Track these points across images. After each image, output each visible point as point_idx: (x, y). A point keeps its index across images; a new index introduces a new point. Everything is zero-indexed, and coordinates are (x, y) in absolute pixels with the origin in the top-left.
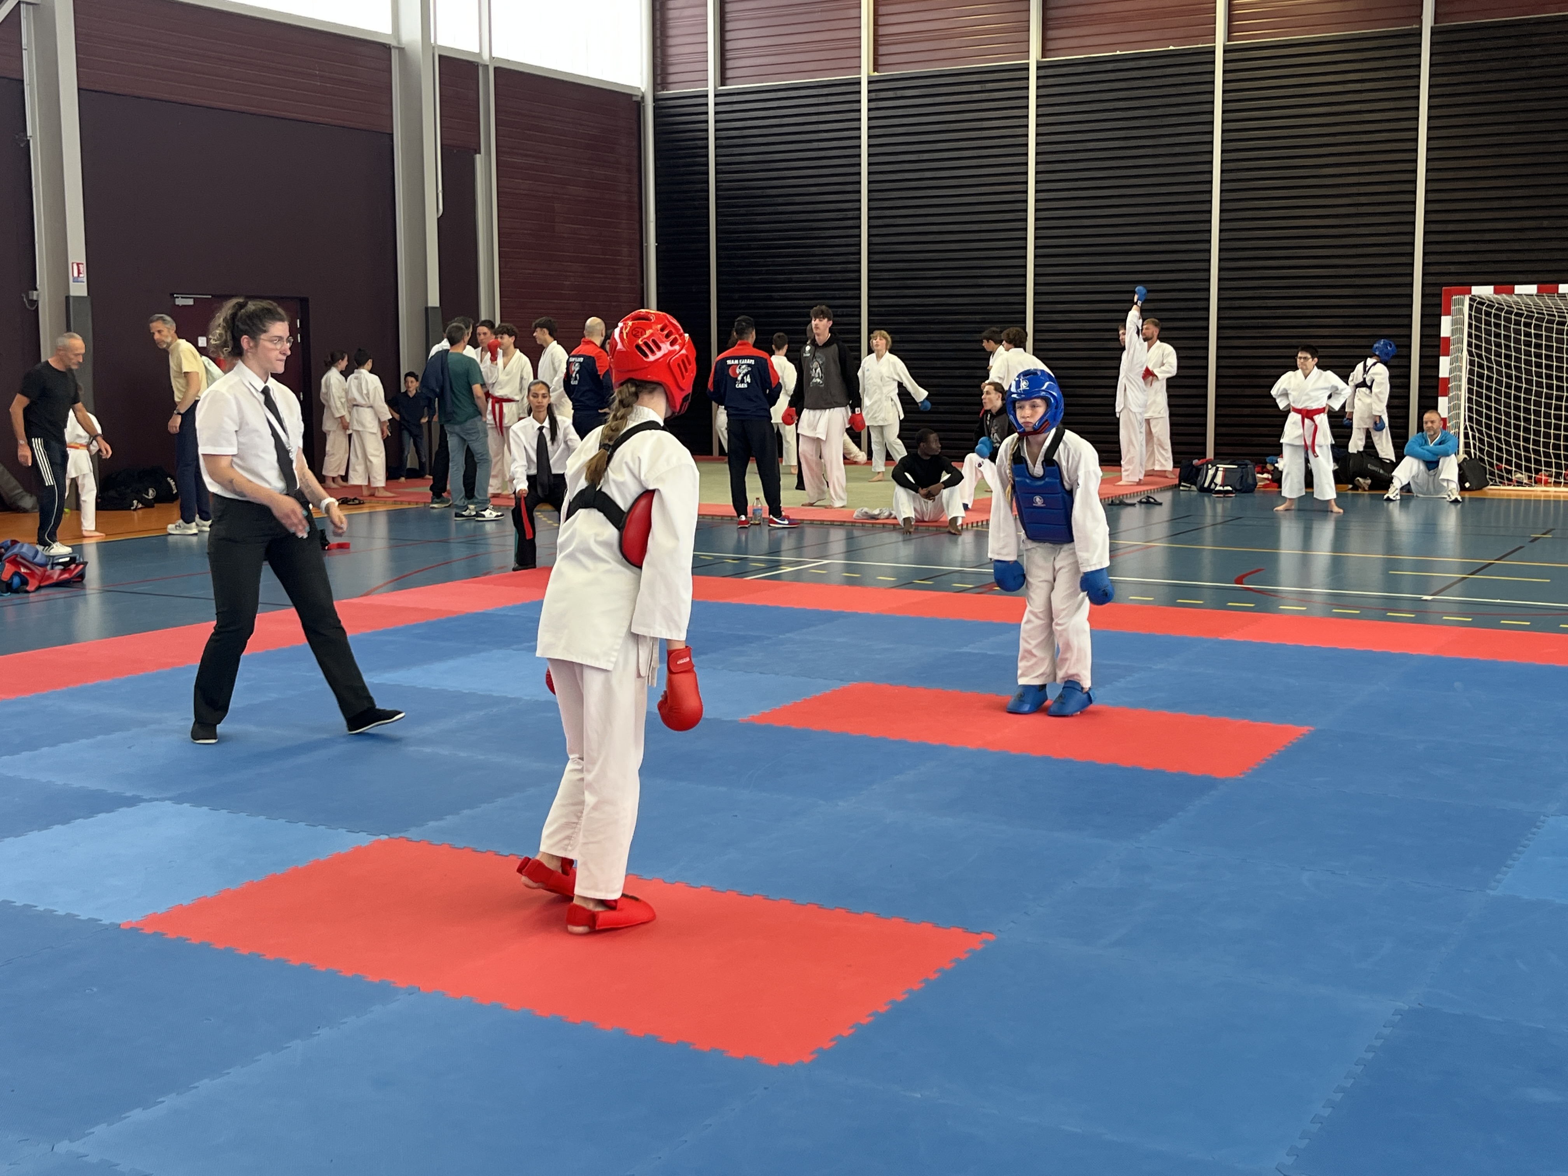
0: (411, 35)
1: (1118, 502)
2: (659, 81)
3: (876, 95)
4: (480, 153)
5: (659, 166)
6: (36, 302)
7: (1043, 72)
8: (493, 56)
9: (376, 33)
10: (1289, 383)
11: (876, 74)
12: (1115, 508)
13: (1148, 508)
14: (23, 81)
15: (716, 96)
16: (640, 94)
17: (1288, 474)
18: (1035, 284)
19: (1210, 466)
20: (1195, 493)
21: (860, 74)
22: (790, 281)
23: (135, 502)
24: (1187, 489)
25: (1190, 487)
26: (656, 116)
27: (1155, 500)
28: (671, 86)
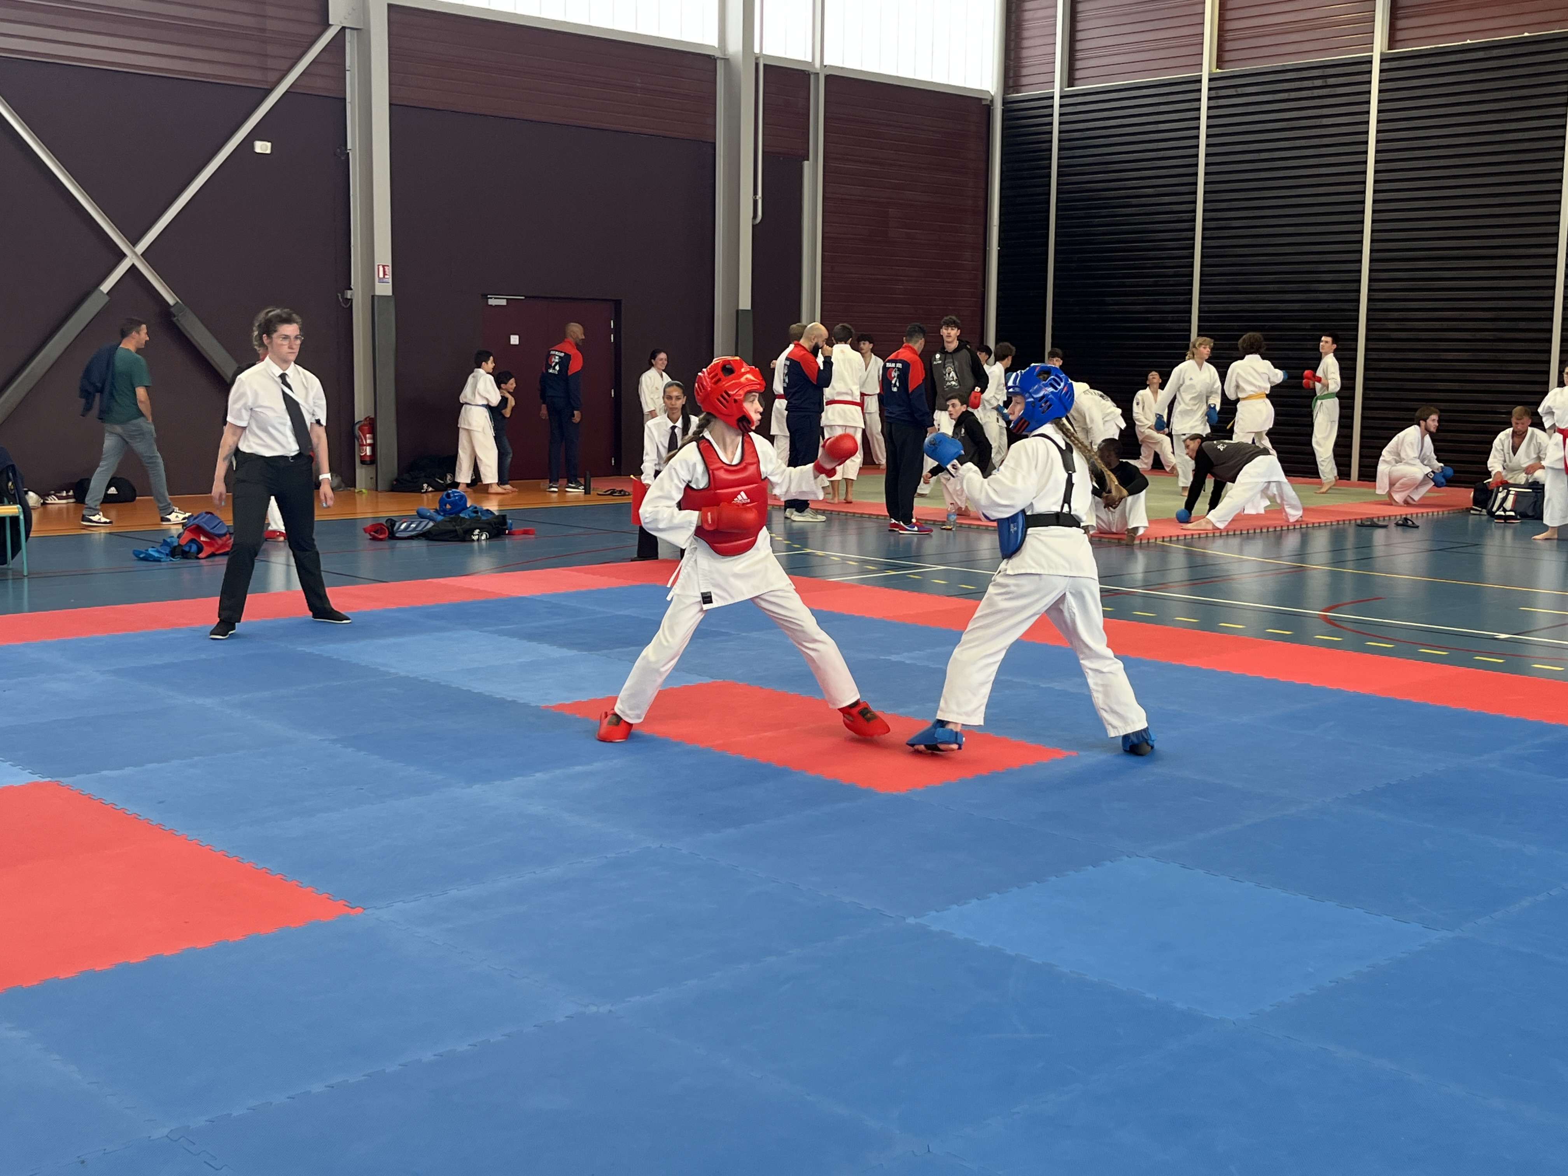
0: (735, 46)
1: (1369, 523)
2: (1011, 83)
3: (1216, 93)
4: (808, 160)
5: (1005, 169)
6: (351, 300)
7: (1386, 65)
8: (825, 64)
9: (702, 45)
10: (1555, 401)
11: (1218, 71)
12: (1364, 530)
13: (1404, 531)
14: (345, 99)
15: (1061, 97)
16: (990, 98)
17: (1549, 499)
18: (1370, 290)
19: (1501, 489)
20: (1485, 518)
21: (1201, 71)
22: (1123, 285)
23: (425, 485)
24: (1478, 513)
25: (1481, 511)
26: (1004, 120)
27: (1413, 523)
28: (1023, 88)
